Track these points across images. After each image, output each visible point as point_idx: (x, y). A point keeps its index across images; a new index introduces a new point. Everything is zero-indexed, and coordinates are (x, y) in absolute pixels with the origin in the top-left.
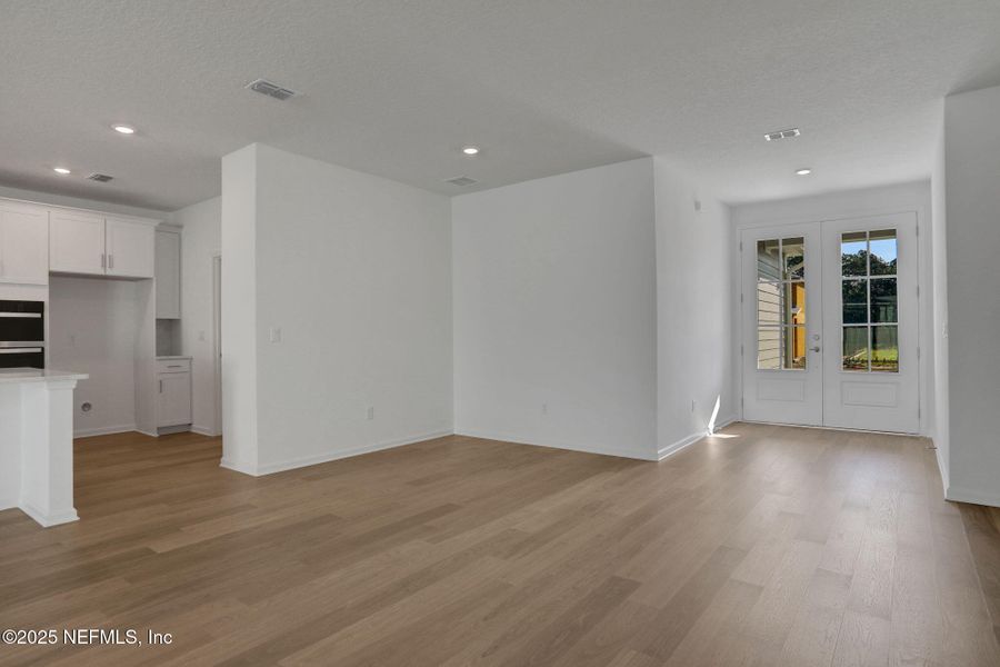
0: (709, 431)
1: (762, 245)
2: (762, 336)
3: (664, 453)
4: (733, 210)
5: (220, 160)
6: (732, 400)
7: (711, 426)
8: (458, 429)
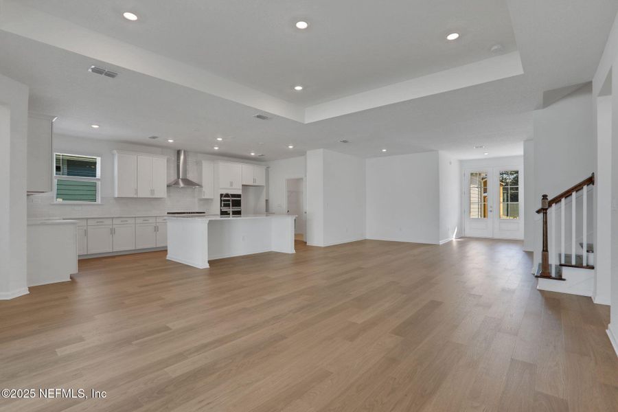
0: (453, 238)
1: (472, 174)
2: (472, 206)
3: (441, 242)
4: (461, 162)
5: (306, 152)
6: (461, 230)
7: (454, 237)
8: (368, 237)
